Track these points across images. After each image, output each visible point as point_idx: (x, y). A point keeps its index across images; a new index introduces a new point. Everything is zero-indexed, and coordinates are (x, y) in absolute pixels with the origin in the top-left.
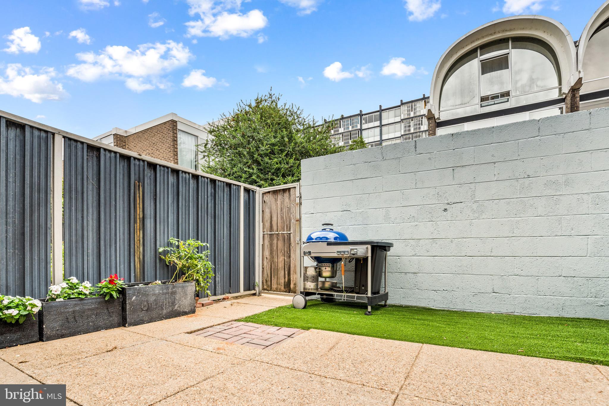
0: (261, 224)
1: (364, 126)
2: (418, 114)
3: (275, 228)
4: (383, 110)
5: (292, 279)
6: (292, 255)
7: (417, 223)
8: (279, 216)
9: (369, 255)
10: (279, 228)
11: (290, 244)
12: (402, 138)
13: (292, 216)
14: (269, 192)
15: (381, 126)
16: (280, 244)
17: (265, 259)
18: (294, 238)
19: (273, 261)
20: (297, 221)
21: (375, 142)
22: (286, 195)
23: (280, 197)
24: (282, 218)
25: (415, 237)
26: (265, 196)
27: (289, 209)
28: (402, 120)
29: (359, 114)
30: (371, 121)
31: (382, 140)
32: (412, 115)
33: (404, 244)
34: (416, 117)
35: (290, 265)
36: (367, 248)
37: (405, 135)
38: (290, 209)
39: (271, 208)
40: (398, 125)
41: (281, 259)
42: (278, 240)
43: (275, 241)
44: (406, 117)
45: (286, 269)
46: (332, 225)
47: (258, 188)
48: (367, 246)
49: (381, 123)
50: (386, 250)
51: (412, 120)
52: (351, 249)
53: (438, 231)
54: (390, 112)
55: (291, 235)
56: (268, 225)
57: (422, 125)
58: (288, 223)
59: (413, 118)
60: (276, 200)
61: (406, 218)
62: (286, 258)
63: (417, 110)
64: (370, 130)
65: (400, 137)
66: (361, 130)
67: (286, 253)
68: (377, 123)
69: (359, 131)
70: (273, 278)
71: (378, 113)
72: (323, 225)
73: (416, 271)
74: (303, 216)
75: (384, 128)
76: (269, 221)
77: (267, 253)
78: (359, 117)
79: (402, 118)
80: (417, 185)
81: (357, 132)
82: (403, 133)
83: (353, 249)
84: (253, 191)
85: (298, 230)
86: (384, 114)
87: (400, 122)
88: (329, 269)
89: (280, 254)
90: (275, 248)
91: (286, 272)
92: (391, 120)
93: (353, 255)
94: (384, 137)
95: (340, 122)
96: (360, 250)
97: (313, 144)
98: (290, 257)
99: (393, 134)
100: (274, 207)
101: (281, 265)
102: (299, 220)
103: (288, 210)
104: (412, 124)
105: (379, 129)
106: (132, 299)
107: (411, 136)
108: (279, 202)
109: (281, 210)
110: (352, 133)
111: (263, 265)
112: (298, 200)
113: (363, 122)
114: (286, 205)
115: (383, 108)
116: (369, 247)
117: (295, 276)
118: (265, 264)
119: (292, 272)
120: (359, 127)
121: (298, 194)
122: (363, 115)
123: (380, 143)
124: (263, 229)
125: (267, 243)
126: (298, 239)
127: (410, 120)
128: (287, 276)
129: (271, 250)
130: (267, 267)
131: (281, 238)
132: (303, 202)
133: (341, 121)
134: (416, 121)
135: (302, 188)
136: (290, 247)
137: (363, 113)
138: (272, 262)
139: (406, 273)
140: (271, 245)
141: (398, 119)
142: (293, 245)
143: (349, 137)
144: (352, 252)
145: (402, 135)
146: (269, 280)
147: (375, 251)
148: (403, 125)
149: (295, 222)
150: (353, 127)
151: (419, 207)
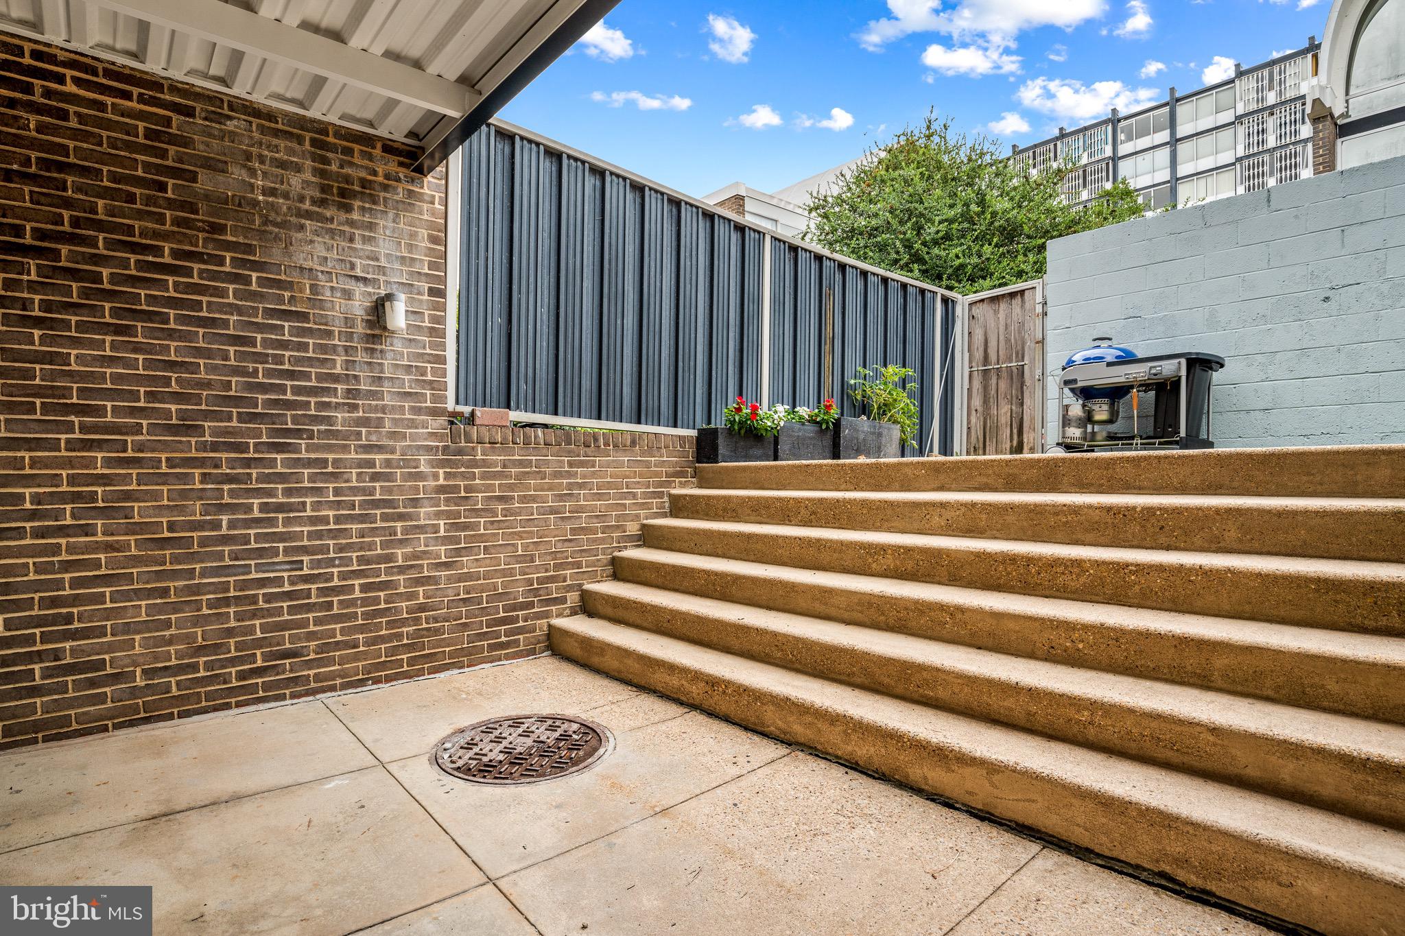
0: (967, 355)
1: (1123, 149)
2: (1290, 94)
3: (993, 357)
4: (1178, 100)
5: (1025, 440)
6: (1027, 401)
7: (1269, 326)
8: (1002, 338)
9: (1183, 373)
10: (1001, 358)
11: (1022, 384)
12: (1238, 166)
13: (1027, 336)
14: (982, 301)
15: (1174, 142)
16: (1003, 385)
17: (973, 413)
18: (1031, 371)
19: (989, 414)
20: (1037, 343)
21: (1154, 186)
22: (1017, 301)
23: (1003, 306)
24: (1008, 340)
25: (1265, 349)
26: (974, 308)
27: (1022, 325)
28: (1239, 119)
29: (1109, 119)
30: (1143, 132)
31: (1178, 179)
32: (1271, 98)
33: (1245, 363)
34: (1282, 103)
35: (1022, 418)
36: (1179, 363)
37: (1248, 157)
38: (1024, 325)
39: (986, 327)
40: (1227, 134)
41: (1005, 409)
42: (999, 377)
43: (994, 381)
44: (1253, 107)
45: (1014, 425)
46: (1110, 339)
47: (960, 296)
48: (1178, 360)
49: (1173, 133)
50: (1211, 369)
51: (1273, 114)
52: (1151, 368)
53: (1311, 335)
54: (1202, 102)
55: (1026, 367)
56: (979, 355)
57: (1303, 123)
58: (1019, 348)
59: (1273, 106)
60: (996, 312)
61: (1250, 320)
62: (1014, 408)
63: (1287, 85)
64: (1139, 158)
65: (1233, 164)
66: (1115, 159)
67: (1014, 399)
68: (1164, 136)
69: (1108, 164)
70: (987, 443)
71: (1167, 109)
72: (1095, 340)
73: (1270, 406)
74: (1050, 336)
75: (1182, 148)
76: (981, 349)
77: (977, 402)
78: (1110, 128)
79: (1240, 111)
80: (1271, 263)
81: (1104, 166)
82: (1241, 152)
83: (1155, 367)
84: (953, 301)
85: (1038, 357)
86: (1183, 110)
87: (1233, 123)
88: (1105, 407)
89: (1002, 402)
90: (993, 392)
91: (1015, 431)
92: (1206, 123)
93: (1155, 375)
94: (1182, 171)
95: (1055, 145)
96: (1167, 367)
97: (1029, 211)
98: (1022, 404)
99: (1211, 158)
100: (992, 324)
101: (1004, 419)
102: (1042, 342)
103: (1019, 327)
104: (1271, 123)
105: (1166, 151)
106: (845, 432)
107: (1267, 157)
108: (1002, 315)
109: (1006, 328)
110: (1088, 169)
111: (969, 422)
112: (1039, 309)
113: (1122, 137)
114: (1014, 318)
115: (1178, 95)
116: (1183, 361)
117: (1032, 435)
118: (973, 420)
119: (1025, 429)
120: (1108, 152)
121: (1039, 299)
122: (1119, 121)
123: (1171, 186)
124: (970, 362)
125: (977, 384)
126: (1038, 372)
127: (1266, 114)
128: (1015, 437)
129: (985, 396)
130: (976, 426)
131: (1004, 374)
132: (1050, 310)
133: (1058, 143)
134: (1284, 115)
135: (1048, 287)
136: (1022, 388)
137: (1121, 115)
138: (986, 415)
139: (1248, 411)
140: (986, 388)
141: (1227, 117)
142: (1028, 382)
143: (1081, 181)
144: (1153, 371)
145: (1239, 160)
146: (981, 446)
147: (1192, 371)
148: (1241, 131)
149: (1033, 345)
150: (1090, 155)
151: (1274, 300)
